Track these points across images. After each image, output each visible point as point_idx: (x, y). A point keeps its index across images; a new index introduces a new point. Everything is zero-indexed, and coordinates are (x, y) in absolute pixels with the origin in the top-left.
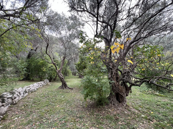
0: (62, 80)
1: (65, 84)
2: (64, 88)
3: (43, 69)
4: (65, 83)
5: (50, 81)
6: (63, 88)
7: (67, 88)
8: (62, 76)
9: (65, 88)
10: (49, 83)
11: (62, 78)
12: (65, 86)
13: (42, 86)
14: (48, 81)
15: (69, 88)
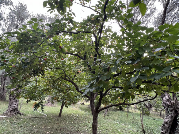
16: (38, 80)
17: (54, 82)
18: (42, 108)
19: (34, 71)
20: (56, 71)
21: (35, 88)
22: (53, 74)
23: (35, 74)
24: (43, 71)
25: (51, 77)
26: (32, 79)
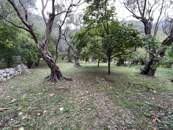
0: (51, 64)
1: (58, 72)
2: (57, 80)
3: (7, 44)
4: (58, 70)
5: (29, 67)
6: (55, 80)
7: (61, 78)
8: (50, 56)
9: (59, 78)
10: (27, 70)
11: (51, 60)
12: (58, 75)
13: (9, 77)
14: (25, 67)
15: (65, 78)
16: (85, 49)
17: (92, 49)
18: (89, 62)
19: (83, 45)
20: (92, 44)
21: (84, 52)
22: (91, 45)
23: (84, 47)
24: (86, 45)
25: (90, 47)
26: (83, 49)
